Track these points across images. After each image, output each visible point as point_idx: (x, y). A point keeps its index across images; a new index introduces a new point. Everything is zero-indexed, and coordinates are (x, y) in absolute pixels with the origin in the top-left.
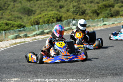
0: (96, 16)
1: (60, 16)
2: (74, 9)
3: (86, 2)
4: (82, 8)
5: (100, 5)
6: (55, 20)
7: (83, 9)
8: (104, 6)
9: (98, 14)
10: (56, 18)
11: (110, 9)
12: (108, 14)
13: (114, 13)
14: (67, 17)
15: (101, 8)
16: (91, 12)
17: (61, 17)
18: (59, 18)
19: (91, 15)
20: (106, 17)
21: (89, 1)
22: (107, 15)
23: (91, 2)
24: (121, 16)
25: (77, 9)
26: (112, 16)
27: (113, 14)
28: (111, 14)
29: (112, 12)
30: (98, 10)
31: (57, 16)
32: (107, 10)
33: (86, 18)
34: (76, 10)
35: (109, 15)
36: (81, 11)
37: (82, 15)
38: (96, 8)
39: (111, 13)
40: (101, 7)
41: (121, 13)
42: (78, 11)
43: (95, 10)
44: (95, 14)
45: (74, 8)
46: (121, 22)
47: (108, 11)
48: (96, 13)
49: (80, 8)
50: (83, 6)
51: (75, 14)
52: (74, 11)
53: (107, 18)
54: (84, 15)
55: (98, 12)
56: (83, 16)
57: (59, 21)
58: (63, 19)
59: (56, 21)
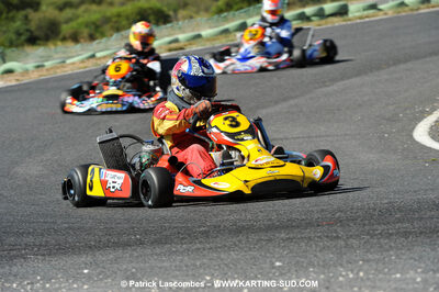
11: (26, 17)
12: (19, 34)
13: (39, 28)
20: (12, 44)
22: (14, 37)
24: (64, 39)
26: (33, 40)
27: (37, 33)
28: (28, 34)
29: (33, 26)
32: (13, 19)
35: (23, 38)
39: (28, 30)
41: (66, 29)
46: (68, 61)
47: (18, 24)
53: (17, 46)
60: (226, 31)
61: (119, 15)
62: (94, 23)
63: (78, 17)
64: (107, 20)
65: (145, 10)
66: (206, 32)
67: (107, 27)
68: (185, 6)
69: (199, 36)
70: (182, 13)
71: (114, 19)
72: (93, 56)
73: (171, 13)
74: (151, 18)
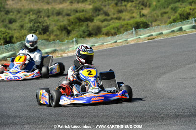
0: (66, 34)
1: (10, 35)
2: (31, 25)
3: (50, 14)
4: (43, 23)
5: (72, 18)
6: (2, 41)
7: (45, 24)
8: (77, 20)
9: (68, 32)
10: (4, 38)
11: (87, 25)
12: (84, 32)
13: (93, 30)
14: (20, 37)
15: (72, 22)
16: (58, 29)
17: (11, 37)
18: (8, 39)
19: (58, 33)
20: (81, 36)
21: (55, 12)
22: (82, 33)
23: (59, 13)
24: (103, 34)
25: (36, 25)
26: (90, 35)
27: (92, 32)
28: (88, 32)
29: (90, 29)
30: (69, 26)
31: (5, 35)
32: (82, 26)
33: (49, 39)
34: (34, 26)
35: (86, 34)
36: (41, 27)
37: (44, 33)
38: (65, 23)
39: (88, 31)
40: (73, 20)
41: (104, 30)
42: (37, 27)
43: (65, 26)
44: (64, 32)
45: (32, 23)
46: (105, 44)
47: (84, 28)
48: (66, 30)
49: (40, 23)
50: (44, 20)
51: (33, 31)
52: (31, 27)
53: (83, 37)
54: (47, 33)
55: (69, 28)
56: (45, 35)
57: (9, 44)
58: (14, 40)
59: (4, 42)
60: (173, 31)
61: (128, 24)
62: (117, 28)
63: (109, 25)
64: (122, 26)
65: (139, 22)
66: (164, 32)
67: (122, 30)
68: (156, 20)
69: (162, 33)
70: (154, 24)
71: (125, 26)
72: (116, 42)
73: (150, 24)
74: (141, 25)
